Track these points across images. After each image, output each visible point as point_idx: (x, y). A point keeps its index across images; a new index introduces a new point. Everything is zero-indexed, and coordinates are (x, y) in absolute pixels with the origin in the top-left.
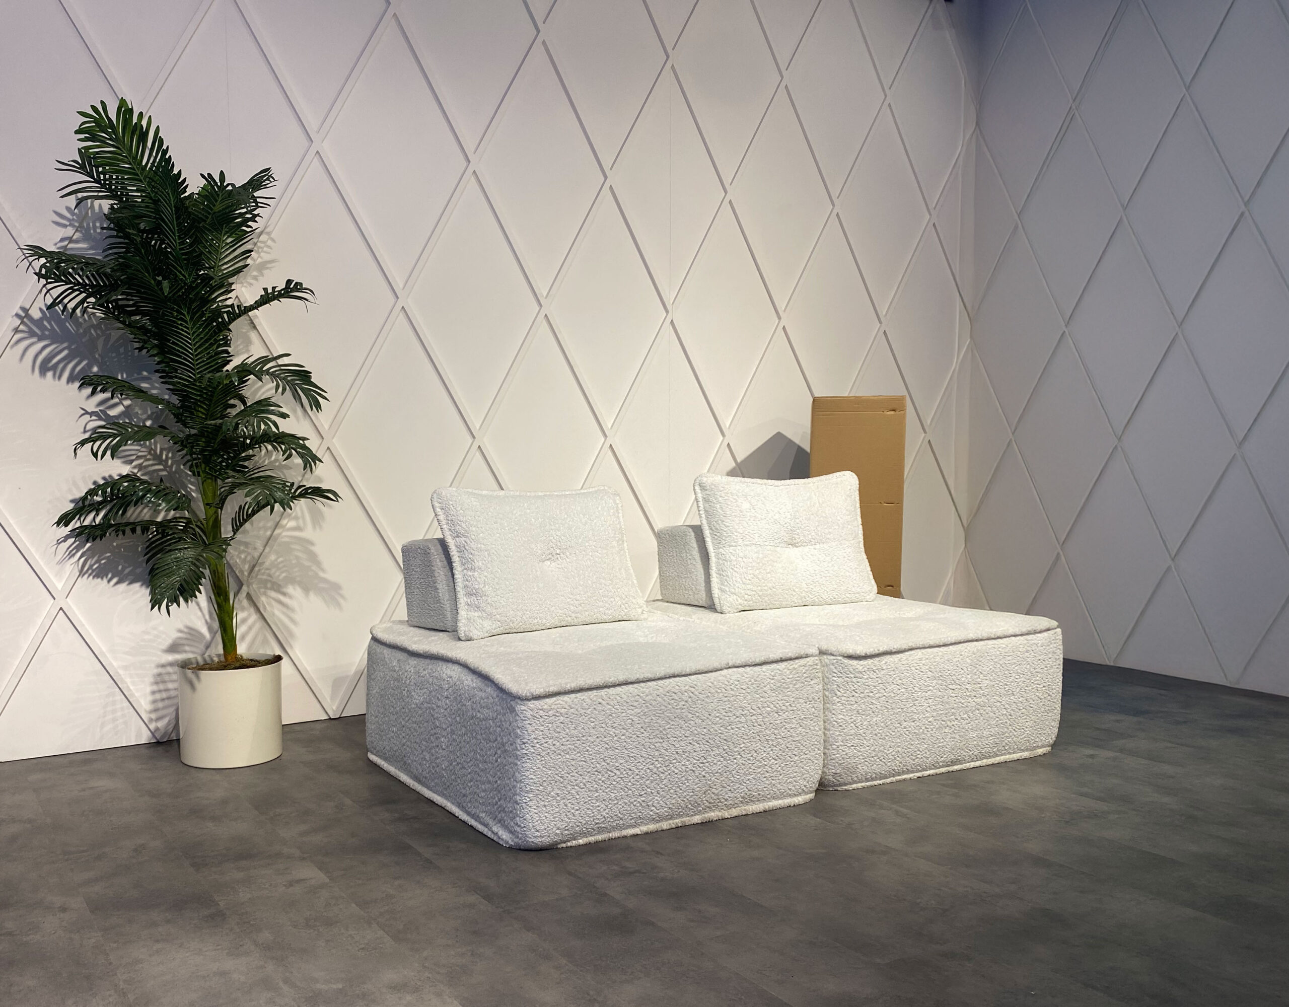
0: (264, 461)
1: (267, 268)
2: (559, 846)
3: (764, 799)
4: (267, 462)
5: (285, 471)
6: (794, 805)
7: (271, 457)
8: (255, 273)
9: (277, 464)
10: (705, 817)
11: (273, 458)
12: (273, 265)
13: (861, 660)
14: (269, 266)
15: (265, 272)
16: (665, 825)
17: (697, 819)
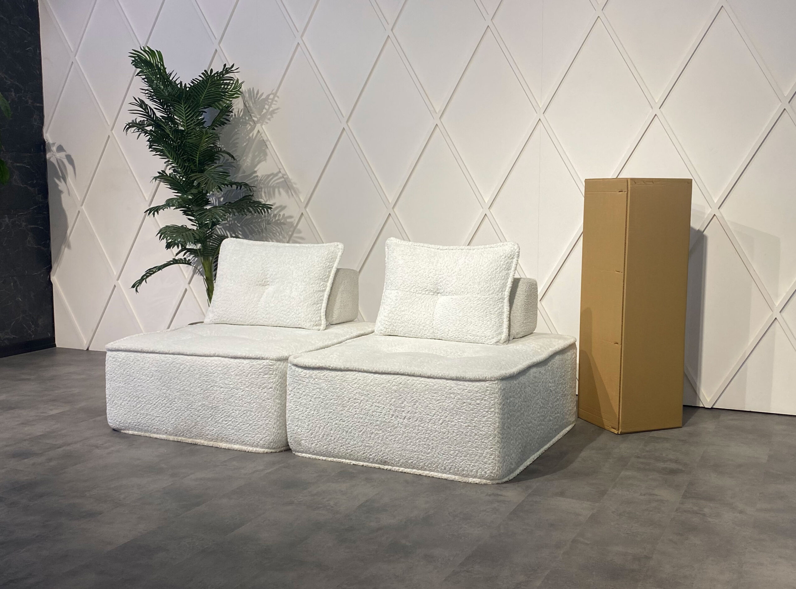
0: (272, 220)
1: (275, 113)
2: (122, 431)
3: (231, 442)
4: (274, 220)
5: (283, 226)
6: (248, 452)
7: (276, 218)
8: (269, 117)
9: (279, 222)
10: (194, 441)
11: (277, 218)
12: (278, 110)
13: (306, 370)
14: (276, 111)
15: (274, 115)
16: (171, 438)
17: (190, 441)
